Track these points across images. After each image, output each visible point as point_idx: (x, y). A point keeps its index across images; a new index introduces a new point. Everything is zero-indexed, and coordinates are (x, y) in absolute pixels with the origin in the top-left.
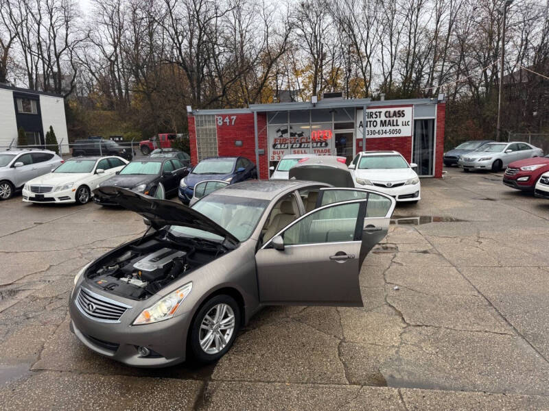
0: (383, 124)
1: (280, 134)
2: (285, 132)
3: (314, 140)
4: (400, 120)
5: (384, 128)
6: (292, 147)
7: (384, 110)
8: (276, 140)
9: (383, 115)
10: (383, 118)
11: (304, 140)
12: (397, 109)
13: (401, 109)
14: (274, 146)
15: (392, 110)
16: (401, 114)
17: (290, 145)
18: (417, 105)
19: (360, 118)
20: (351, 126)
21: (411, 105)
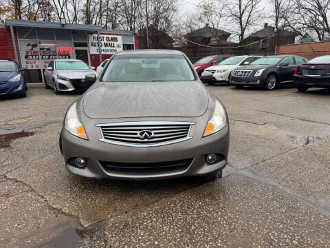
0: (106, 45)
1: (30, 47)
2: (35, 46)
3: (60, 54)
4: (116, 43)
5: (107, 48)
6: (42, 58)
7: (105, 36)
8: (27, 52)
9: (105, 39)
10: (105, 41)
11: (52, 53)
12: (113, 36)
13: (116, 36)
14: (26, 57)
15: (110, 36)
16: (115, 40)
17: (40, 57)
18: (124, 35)
19: (91, 40)
20: (85, 45)
21: (121, 35)
